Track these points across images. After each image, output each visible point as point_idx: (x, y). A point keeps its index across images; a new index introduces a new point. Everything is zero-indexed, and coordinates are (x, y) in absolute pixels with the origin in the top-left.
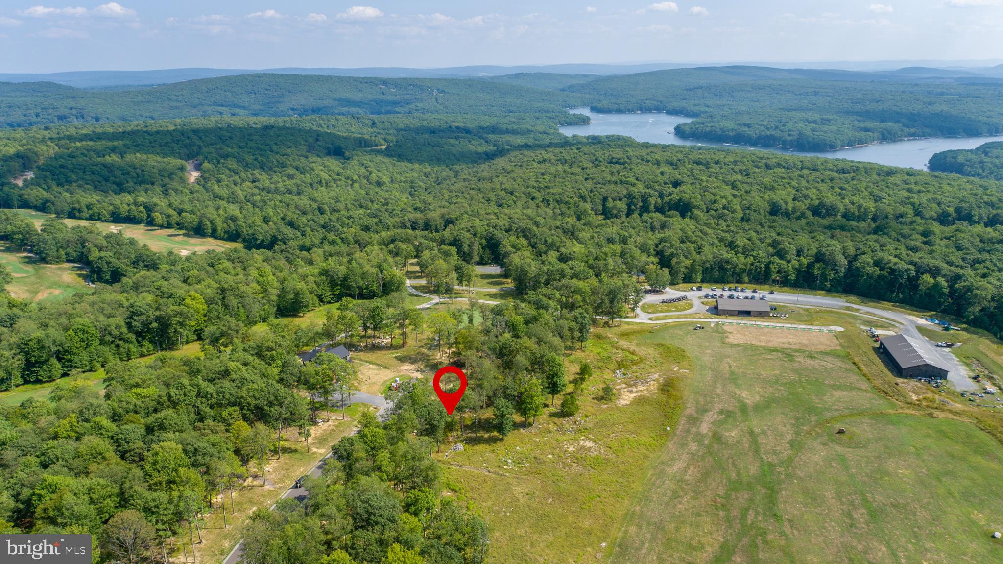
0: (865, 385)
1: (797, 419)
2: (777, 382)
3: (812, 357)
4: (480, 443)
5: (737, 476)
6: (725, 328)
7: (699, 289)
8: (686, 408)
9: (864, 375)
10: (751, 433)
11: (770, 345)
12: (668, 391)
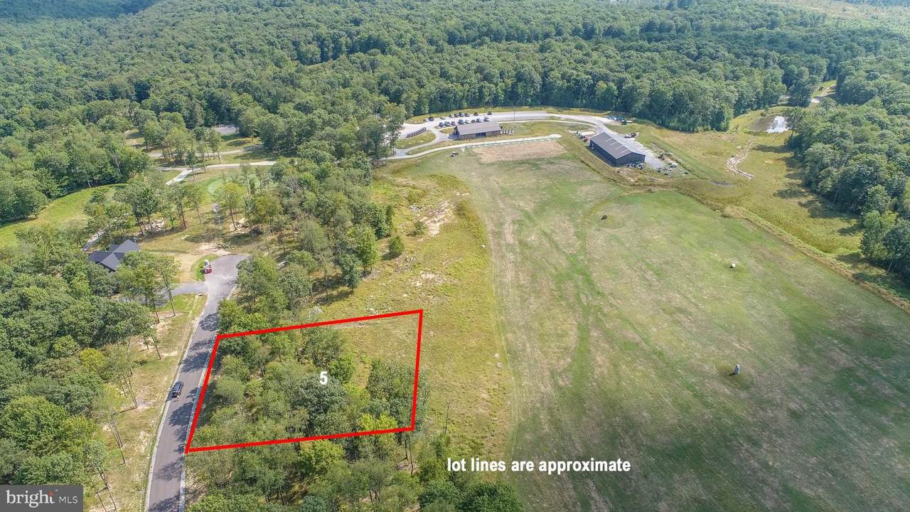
0: (598, 178)
1: (569, 215)
2: (538, 188)
3: (552, 163)
4: (333, 301)
5: (556, 271)
6: (475, 151)
7: (431, 119)
8: (486, 225)
9: (594, 170)
10: (545, 234)
11: (516, 159)
12: (464, 214)
